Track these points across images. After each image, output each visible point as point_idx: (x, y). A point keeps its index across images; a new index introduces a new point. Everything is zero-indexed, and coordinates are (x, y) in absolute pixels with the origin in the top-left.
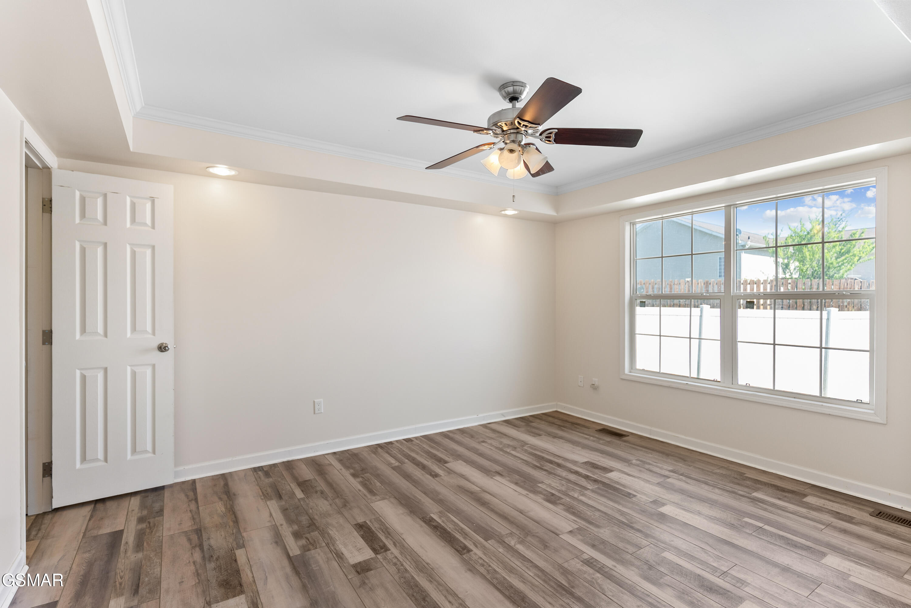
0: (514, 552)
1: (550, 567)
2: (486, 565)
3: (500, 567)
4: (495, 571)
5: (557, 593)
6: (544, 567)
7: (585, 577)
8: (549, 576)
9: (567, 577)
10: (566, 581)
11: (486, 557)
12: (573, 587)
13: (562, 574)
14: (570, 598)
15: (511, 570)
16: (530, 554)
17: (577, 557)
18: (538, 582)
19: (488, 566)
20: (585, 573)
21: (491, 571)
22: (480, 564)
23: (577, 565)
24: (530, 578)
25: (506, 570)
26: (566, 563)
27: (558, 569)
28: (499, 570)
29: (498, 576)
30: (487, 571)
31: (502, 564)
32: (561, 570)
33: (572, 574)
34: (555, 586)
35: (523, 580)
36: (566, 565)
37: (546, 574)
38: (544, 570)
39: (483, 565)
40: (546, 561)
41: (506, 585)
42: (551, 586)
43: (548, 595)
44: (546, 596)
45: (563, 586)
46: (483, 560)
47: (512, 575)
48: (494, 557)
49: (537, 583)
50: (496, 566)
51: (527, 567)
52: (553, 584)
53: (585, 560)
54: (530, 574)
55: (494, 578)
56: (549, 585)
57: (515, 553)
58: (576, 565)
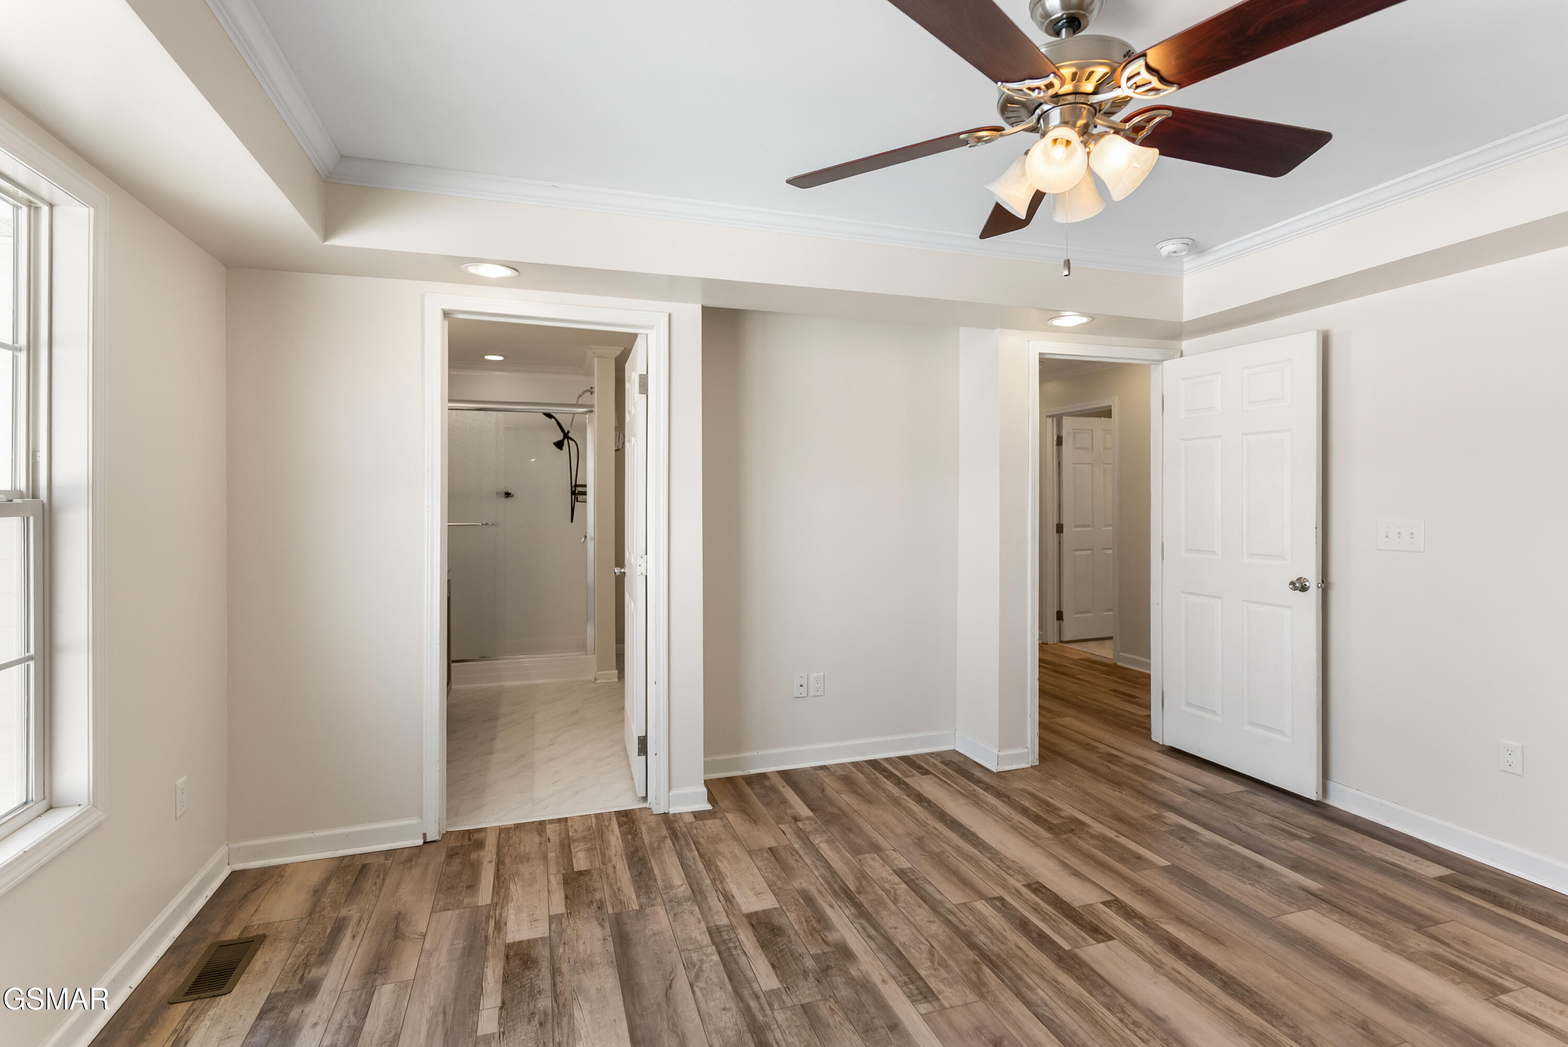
0: (1070, 1041)
1: (1002, 999)
2: (1129, 1023)
3: (1100, 1014)
4: (1109, 1009)
5: (1005, 959)
6: (1013, 1001)
7: (948, 973)
8: (1009, 983)
9: (979, 978)
10: (983, 973)
11: (1132, 1040)
12: (976, 962)
13: (984, 984)
14: (988, 950)
15: (1077, 1005)
16: (1036, 1031)
17: (943, 1008)
18: (1031, 979)
19: (1125, 1021)
20: (942, 981)
21: (1117, 1010)
22: (1143, 1029)
23: (950, 995)
24: (1044, 985)
25: (1089, 1007)
26: (970, 1001)
27: (989, 992)
28: (1101, 1010)
29: (1102, 999)
30: (1125, 1012)
31: (1095, 1019)
32: (984, 990)
33: (968, 982)
34: (1005, 968)
35: (1056, 984)
36: (972, 997)
37: (1014, 989)
38: (1016, 995)
39: (1135, 1023)
40: (1006, 1012)
41: (1088, 983)
42: (1011, 969)
43: (1019, 957)
44: (1024, 957)
45: (991, 966)
46: (1137, 1036)
47: (1077, 996)
48: (1113, 1038)
49: (1034, 977)
50: (1109, 1019)
51: (1046, 1005)
52: (1007, 971)
53: (929, 1002)
54: (1042, 993)
55: (1110, 996)
56: (1013, 971)
57: (1068, 1039)
58: (953, 995)
